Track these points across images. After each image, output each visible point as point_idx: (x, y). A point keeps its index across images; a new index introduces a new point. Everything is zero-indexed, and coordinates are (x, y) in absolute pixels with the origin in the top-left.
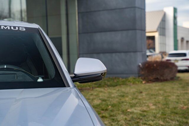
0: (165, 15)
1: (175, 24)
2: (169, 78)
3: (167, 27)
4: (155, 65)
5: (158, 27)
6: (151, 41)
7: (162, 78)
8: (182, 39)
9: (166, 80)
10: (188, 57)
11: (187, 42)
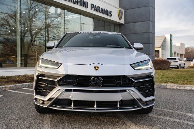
0: (165, 38)
1: (171, 44)
2: (166, 68)
3: (166, 45)
4: (159, 61)
5: (161, 45)
6: (157, 53)
7: (162, 68)
8: (175, 52)
10: (177, 60)
11: (178, 54)
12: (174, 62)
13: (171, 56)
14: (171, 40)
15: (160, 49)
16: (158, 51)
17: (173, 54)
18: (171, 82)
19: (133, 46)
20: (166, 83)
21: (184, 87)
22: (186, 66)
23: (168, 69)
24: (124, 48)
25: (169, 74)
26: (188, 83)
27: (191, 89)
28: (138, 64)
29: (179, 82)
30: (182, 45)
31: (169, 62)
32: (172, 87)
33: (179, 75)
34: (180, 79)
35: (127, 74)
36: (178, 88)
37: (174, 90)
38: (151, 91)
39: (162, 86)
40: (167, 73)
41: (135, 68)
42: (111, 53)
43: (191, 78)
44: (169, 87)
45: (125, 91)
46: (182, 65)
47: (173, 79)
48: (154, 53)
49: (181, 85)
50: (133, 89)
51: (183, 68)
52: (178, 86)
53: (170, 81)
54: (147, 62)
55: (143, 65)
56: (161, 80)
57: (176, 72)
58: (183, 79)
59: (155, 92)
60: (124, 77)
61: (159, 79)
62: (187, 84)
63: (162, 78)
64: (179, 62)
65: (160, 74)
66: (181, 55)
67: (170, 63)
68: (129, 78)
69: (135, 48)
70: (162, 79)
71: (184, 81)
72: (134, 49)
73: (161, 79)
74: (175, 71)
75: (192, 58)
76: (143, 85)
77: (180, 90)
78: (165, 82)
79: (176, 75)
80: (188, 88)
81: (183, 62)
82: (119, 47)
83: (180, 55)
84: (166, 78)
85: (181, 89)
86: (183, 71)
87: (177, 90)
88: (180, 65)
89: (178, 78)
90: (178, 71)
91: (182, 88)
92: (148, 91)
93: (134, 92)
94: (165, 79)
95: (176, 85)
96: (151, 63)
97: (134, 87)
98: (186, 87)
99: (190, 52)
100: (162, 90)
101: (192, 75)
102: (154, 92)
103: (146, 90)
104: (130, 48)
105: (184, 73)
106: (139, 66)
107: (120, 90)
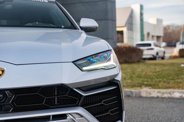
0: (132, 12)
1: (142, 20)
2: (136, 61)
3: (134, 23)
4: (124, 50)
5: (126, 23)
6: (119, 35)
7: (130, 61)
8: (148, 34)
9: (133, 62)
10: (153, 46)
11: (153, 36)
12: (148, 49)
13: (142, 39)
14: (141, 14)
15: (125, 30)
16: (121, 33)
17: (146, 36)
18: (147, 85)
19: (79, 24)
20: (139, 88)
21: (170, 93)
22: (167, 55)
23: (138, 62)
24: (61, 28)
25: (143, 71)
26: (176, 86)
27: (181, 96)
28: (89, 60)
29: (160, 85)
30: (159, 21)
31: (140, 50)
32: (150, 94)
33: (159, 72)
34: (161, 79)
35: (66, 81)
36: (159, 95)
37: (154, 100)
38: (115, 111)
39: (132, 92)
40: (139, 68)
41: (84, 68)
42: (40, 39)
43: (179, 77)
44: (144, 94)
45: (64, 116)
46: (161, 54)
47: (149, 80)
48: (116, 36)
49: (164, 91)
50: (80, 110)
51: (163, 58)
52: (160, 92)
53: (146, 83)
54: (106, 55)
55: (100, 61)
56: (130, 83)
57: (153, 67)
58: (167, 79)
59: (124, 112)
60: (62, 88)
61: (127, 81)
62: (173, 88)
63: (131, 78)
64: (156, 49)
65: (128, 72)
66: (158, 37)
67: (142, 51)
68: (72, 90)
69: (82, 28)
70: (132, 80)
71: (169, 83)
72: (80, 31)
73: (130, 81)
74: (151, 64)
75: (174, 42)
76: (100, 101)
77: (163, 98)
78: (137, 85)
79: (154, 72)
80: (177, 94)
81: (162, 49)
82: (52, 25)
83: (155, 38)
84: (138, 78)
85: (165, 98)
86: (163, 64)
87: (158, 99)
88: (157, 54)
89: (157, 78)
90: (156, 64)
91: (166, 95)
92: (111, 112)
93: (82, 116)
94: (136, 81)
95: (156, 90)
96: (113, 55)
97: (83, 106)
98: (173, 92)
99: (170, 33)
100: (132, 101)
101: (179, 71)
102: (122, 112)
103: (107, 111)
104: (73, 27)
105: (166, 68)
106: (92, 63)
107: (53, 116)
